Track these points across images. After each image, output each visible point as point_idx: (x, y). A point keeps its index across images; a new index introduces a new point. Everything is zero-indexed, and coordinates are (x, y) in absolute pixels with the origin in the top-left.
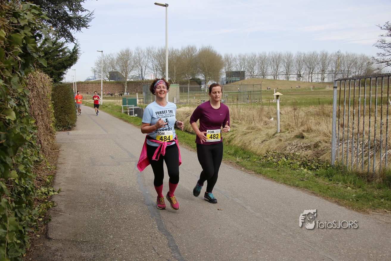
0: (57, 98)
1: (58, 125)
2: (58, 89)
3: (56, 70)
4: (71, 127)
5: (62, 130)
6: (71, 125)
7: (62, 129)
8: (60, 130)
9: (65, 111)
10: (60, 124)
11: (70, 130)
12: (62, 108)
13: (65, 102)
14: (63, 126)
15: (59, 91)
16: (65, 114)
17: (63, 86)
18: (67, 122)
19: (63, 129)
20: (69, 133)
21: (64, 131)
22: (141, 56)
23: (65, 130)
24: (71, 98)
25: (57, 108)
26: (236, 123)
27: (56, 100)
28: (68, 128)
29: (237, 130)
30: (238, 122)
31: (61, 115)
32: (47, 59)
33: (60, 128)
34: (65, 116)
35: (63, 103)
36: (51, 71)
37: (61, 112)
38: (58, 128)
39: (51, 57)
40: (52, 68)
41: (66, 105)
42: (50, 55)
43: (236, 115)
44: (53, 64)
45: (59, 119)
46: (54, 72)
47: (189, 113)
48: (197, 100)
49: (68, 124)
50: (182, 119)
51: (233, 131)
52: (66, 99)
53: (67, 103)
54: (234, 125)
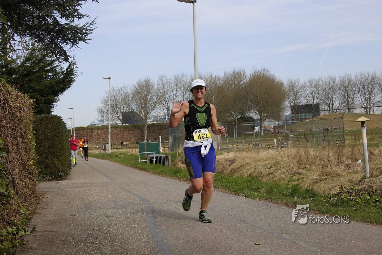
0: (42, 134)
1: (44, 172)
2: (44, 121)
3: (42, 96)
4: (62, 174)
5: (49, 180)
6: (62, 172)
8: (46, 180)
9: (54, 152)
10: (46, 172)
11: (61, 180)
12: (49, 148)
13: (54, 139)
14: (51, 174)
15: (46, 124)
16: (54, 157)
17: (51, 118)
18: (56, 167)
19: (51, 178)
20: (59, 182)
21: (52, 181)
22: (167, 87)
23: (54, 179)
24: (62, 134)
25: (43, 149)
26: (303, 169)
27: (42, 137)
28: (58, 176)
29: (304, 177)
30: (306, 168)
31: (48, 158)
32: (30, 81)
33: (47, 176)
34: (53, 159)
35: (52, 140)
36: (34, 97)
37: (48, 154)
38: (44, 178)
39: (34, 79)
40: (37, 95)
41: (55, 144)
42: (34, 77)
43: (303, 158)
44: (37, 87)
45: (46, 164)
46: (39, 99)
47: (234, 160)
48: (248, 145)
49: (58, 170)
50: (224, 167)
51: (298, 180)
52: (55, 136)
53: (56, 142)
54: (300, 171)
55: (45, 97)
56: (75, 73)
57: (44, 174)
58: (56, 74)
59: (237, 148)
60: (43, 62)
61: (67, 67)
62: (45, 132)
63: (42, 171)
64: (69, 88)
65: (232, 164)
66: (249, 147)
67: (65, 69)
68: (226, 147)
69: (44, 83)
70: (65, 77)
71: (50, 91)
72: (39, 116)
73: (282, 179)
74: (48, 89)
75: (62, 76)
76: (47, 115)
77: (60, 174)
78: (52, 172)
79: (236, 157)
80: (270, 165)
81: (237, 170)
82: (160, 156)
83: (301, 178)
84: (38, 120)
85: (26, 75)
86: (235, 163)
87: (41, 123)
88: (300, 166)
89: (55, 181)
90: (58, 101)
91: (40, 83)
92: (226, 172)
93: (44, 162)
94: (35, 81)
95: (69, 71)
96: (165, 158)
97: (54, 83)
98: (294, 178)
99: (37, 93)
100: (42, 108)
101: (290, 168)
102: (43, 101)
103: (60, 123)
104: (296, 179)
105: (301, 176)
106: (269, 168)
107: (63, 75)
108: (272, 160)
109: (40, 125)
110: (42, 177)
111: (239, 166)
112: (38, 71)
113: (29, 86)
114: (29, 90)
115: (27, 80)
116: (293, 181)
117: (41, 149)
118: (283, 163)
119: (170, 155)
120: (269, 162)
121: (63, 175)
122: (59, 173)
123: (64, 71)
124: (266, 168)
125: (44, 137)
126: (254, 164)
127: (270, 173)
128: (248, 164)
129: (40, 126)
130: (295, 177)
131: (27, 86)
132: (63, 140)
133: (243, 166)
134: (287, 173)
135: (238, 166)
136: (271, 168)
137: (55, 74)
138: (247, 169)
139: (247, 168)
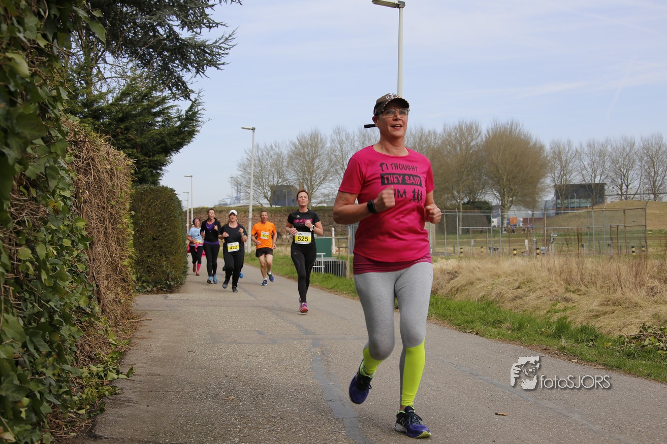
0: (143, 217)
1: (143, 279)
2: (147, 196)
3: (146, 155)
4: (172, 284)
5: (151, 292)
6: (173, 280)
7: (152, 290)
8: (147, 291)
9: (161, 247)
10: (148, 278)
11: (171, 292)
12: (154, 239)
13: (161, 226)
14: (156, 282)
15: (149, 201)
16: (161, 255)
17: (158, 190)
18: (164, 272)
19: (155, 289)
20: (168, 296)
21: (156, 294)
23: (160, 291)
24: (175, 217)
25: (144, 240)
26: (573, 292)
27: (143, 221)
28: (166, 287)
29: (575, 306)
30: (580, 290)
31: (152, 256)
32: (127, 129)
33: (148, 286)
34: (160, 258)
35: (159, 228)
36: (132, 156)
37: (152, 250)
38: (144, 287)
39: (134, 126)
40: (137, 152)
41: (164, 234)
42: (133, 122)
43: (574, 273)
44: (138, 140)
45: (147, 265)
46: (141, 159)
47: (456, 272)
48: (480, 247)
49: (166, 277)
50: (439, 284)
51: (565, 310)
52: (164, 220)
53: (165, 230)
54: (568, 295)
55: (149, 157)
56: (200, 119)
57: (144, 282)
58: (169, 119)
59: (461, 252)
60: (148, 100)
61: (187, 108)
62: (147, 214)
63: (141, 277)
64: (189, 143)
65: (452, 279)
66: (482, 252)
67: (183, 113)
68: (444, 251)
69: (150, 133)
70: (183, 126)
71: (159, 147)
72: (139, 186)
73: (538, 308)
74: (155, 144)
75: (179, 123)
76: (152, 186)
77: (170, 284)
78: (157, 280)
79: (460, 267)
80: (517, 284)
81: (460, 289)
82: (333, 261)
83: (570, 308)
84: (138, 194)
85: (122, 120)
86: (458, 278)
87: (142, 198)
88: (568, 286)
89: (162, 294)
90: (170, 163)
91: (142, 134)
92: (442, 291)
93: (144, 262)
94: (136, 130)
95: (190, 116)
96: (339, 265)
97: (165, 133)
98: (557, 307)
99: (137, 150)
100: (145, 173)
101: (552, 289)
102: (146, 163)
103: (172, 199)
104: (561, 309)
105: (570, 305)
106: (516, 289)
107: (180, 121)
108: (521, 275)
109: (141, 201)
110: (140, 287)
111: (464, 282)
112: (140, 114)
113: (126, 138)
114: (124, 143)
115: (122, 128)
116: (556, 312)
117: (141, 240)
118: (539, 281)
119: (349, 260)
120: (515, 278)
121: (174, 284)
122: (169, 281)
123: (181, 116)
124: (511, 289)
125: (145, 222)
126: (490, 281)
127: (516, 297)
128: (479, 279)
129: (140, 204)
130: (560, 306)
131: (122, 137)
132: (177, 228)
133: (472, 283)
134: (545, 299)
135: (462, 283)
136: (519, 288)
137: (166, 119)
138: (477, 289)
139: (477, 287)
